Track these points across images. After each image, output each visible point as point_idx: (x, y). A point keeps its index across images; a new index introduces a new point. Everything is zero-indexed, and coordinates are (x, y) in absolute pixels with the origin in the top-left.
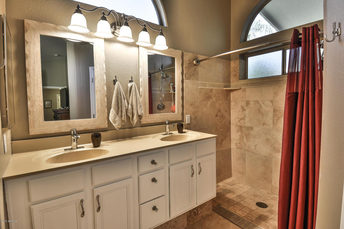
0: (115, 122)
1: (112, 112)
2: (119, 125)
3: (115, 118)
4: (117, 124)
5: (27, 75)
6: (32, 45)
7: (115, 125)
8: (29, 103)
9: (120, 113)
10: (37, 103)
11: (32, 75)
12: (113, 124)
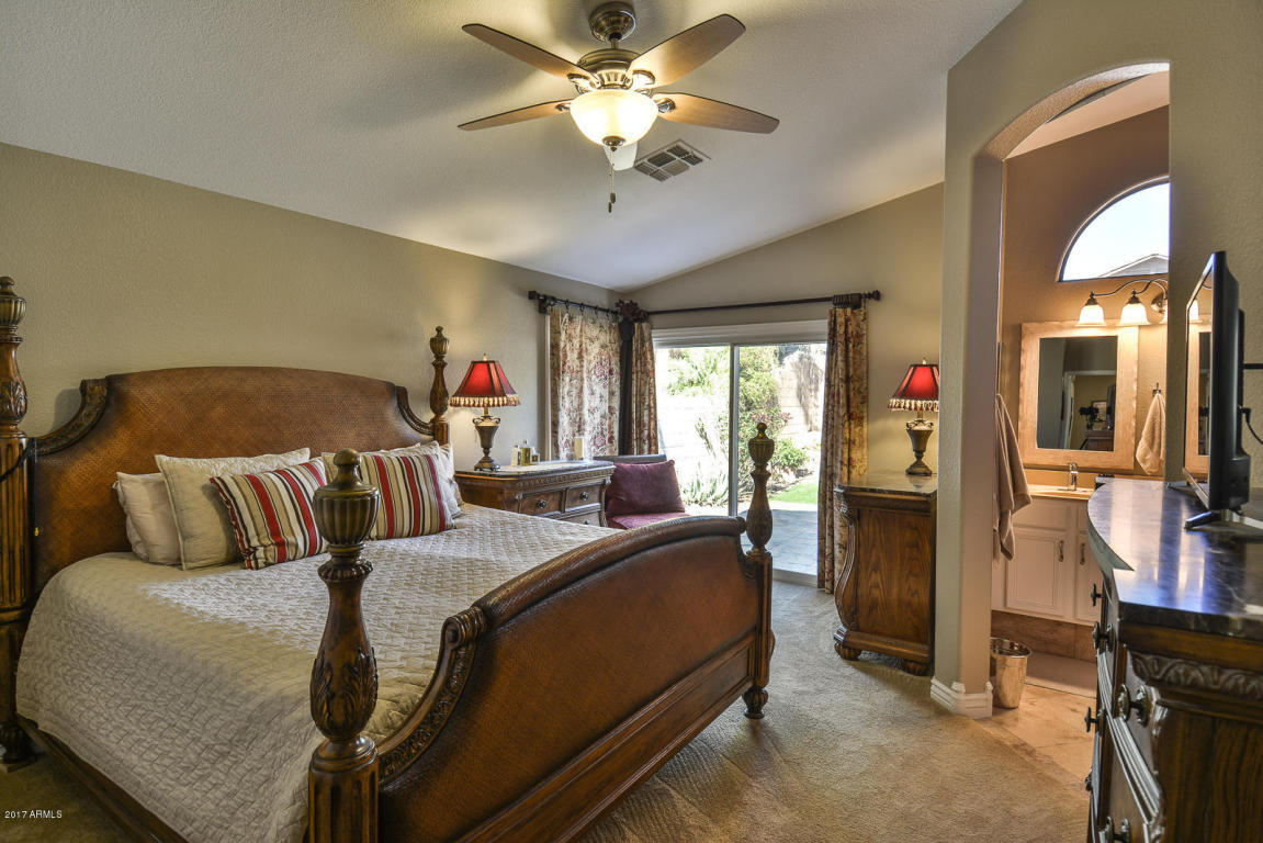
0: (1144, 461)
1: (1143, 444)
2: (1152, 466)
3: (1146, 455)
4: (1148, 465)
5: (1021, 390)
6: (1029, 354)
7: (1145, 467)
8: (1020, 424)
9: (1156, 446)
10: (1029, 424)
11: (1026, 389)
12: (1142, 465)
